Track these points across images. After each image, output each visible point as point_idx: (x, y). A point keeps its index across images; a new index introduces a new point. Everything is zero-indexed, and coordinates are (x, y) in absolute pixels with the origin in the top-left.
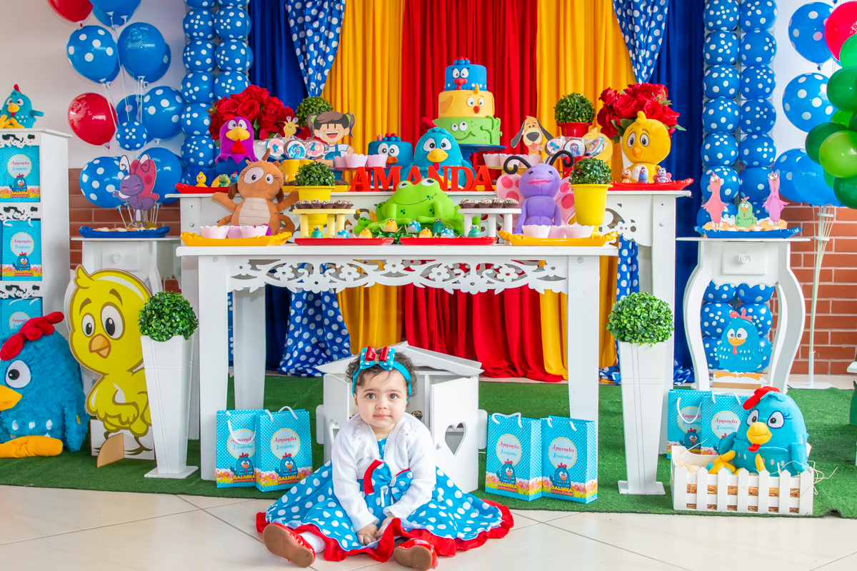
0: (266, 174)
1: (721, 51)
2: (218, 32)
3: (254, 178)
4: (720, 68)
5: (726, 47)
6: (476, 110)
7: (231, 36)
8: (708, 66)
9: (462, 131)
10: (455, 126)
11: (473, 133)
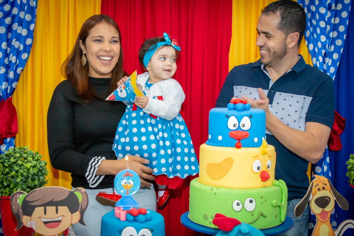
9: (249, 211)
10: (239, 204)
11: (265, 213)
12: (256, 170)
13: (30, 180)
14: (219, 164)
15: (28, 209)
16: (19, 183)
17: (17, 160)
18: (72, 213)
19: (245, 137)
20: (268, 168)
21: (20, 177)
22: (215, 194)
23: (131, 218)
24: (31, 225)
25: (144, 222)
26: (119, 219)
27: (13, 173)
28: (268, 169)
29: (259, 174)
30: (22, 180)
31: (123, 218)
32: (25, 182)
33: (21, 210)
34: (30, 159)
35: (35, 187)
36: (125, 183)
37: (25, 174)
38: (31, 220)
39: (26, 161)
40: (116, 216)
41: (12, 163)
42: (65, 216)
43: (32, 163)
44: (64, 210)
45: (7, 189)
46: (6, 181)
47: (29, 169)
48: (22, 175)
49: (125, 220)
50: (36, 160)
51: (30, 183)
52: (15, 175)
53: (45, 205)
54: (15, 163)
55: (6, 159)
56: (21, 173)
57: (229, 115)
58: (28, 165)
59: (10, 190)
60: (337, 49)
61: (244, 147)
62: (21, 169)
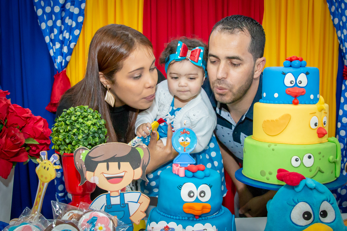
9: (307, 166)
10: (298, 160)
11: (322, 169)
12: (313, 126)
13: (91, 138)
14: (276, 120)
15: (91, 165)
16: (80, 140)
17: (78, 119)
18: (134, 169)
19: (302, 94)
20: (325, 124)
21: (81, 134)
22: (273, 150)
23: (190, 174)
24: (94, 180)
25: (203, 178)
26: (178, 175)
27: (75, 130)
28: (324, 126)
29: (316, 131)
30: (83, 137)
31: (182, 174)
32: (86, 139)
33: (84, 166)
34: (90, 117)
35: (96, 144)
36: (182, 140)
37: (86, 132)
38: (94, 176)
39: (86, 119)
40: (174, 173)
41: (73, 121)
42: (127, 172)
43: (92, 121)
44: (126, 166)
45: (69, 146)
46: (68, 139)
47: (89, 127)
48: (83, 132)
49: (184, 176)
50: (96, 119)
51: (91, 140)
52: (76, 132)
53: (107, 161)
54: (75, 121)
55: (68, 117)
56: (82, 130)
57: (285, 72)
58: (89, 123)
59: (72, 147)
61: (301, 104)
62: (82, 127)
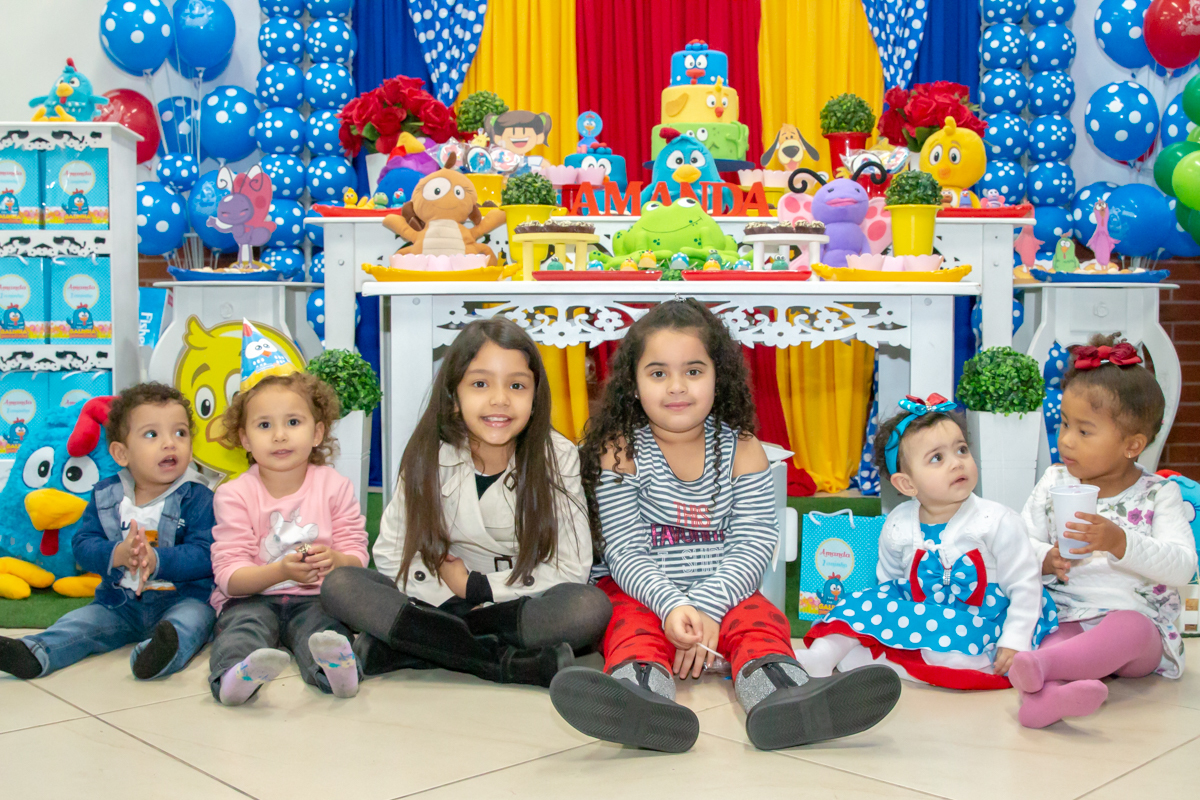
0: (453, 186)
1: (1005, 49)
2: (310, 6)
3: (437, 192)
4: (1004, 73)
5: (1012, 45)
6: (719, 113)
7: (330, 13)
8: (986, 70)
11: (717, 144)
12: (710, 105)
19: (701, 74)
29: (713, 111)
57: (686, 55)
60: (914, 34)
61: (699, 84)
